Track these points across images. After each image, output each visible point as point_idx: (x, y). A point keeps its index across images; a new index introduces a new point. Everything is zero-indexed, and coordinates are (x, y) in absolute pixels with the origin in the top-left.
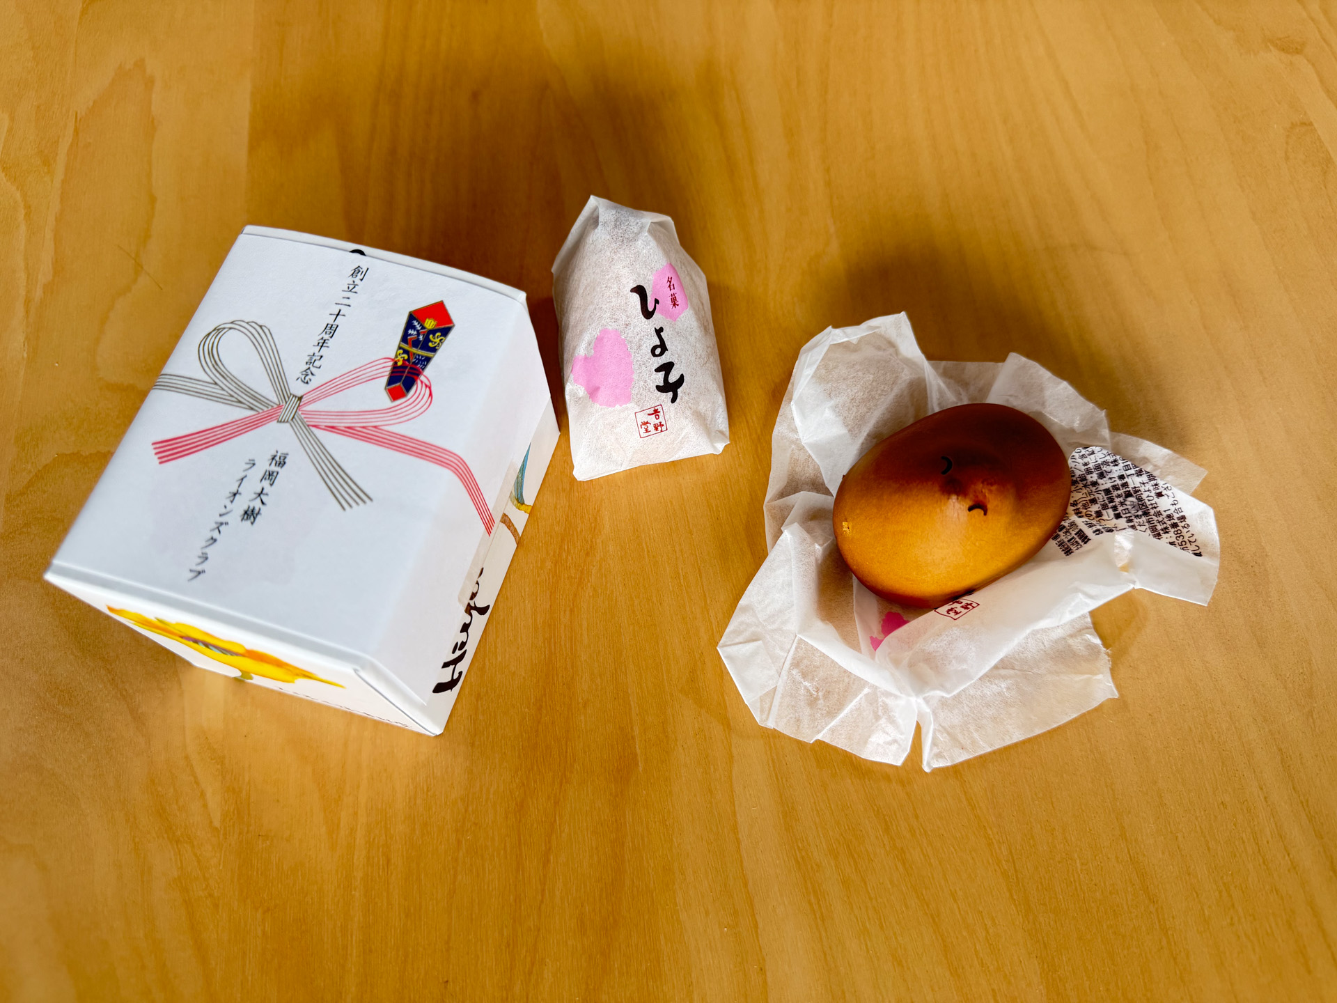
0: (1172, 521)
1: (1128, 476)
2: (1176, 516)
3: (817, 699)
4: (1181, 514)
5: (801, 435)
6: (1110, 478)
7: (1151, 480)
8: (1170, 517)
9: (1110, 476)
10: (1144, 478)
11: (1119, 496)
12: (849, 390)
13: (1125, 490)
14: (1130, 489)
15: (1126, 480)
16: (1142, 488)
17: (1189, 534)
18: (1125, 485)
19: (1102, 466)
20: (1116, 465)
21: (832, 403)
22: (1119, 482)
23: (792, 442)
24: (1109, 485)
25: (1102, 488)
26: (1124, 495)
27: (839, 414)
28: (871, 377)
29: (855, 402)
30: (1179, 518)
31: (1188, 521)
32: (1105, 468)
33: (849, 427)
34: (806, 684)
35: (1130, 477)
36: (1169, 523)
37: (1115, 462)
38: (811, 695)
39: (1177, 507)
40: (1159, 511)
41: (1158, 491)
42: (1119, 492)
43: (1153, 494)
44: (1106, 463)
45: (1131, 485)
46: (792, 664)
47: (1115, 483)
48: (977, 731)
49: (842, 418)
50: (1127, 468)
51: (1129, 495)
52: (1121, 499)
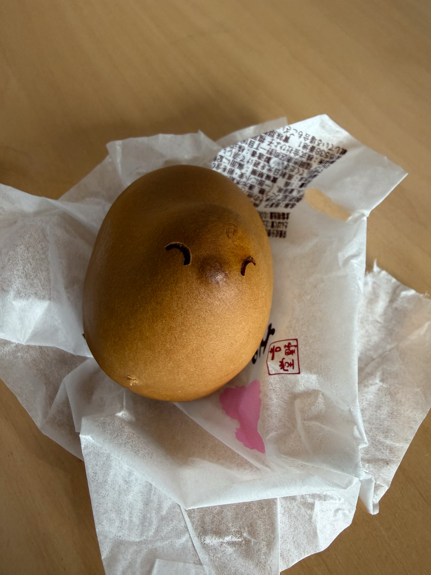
0: (309, 148)
1: (257, 149)
2: (308, 142)
3: (248, 542)
4: (310, 138)
5: (14, 340)
6: (248, 162)
7: (273, 136)
8: (305, 147)
9: (246, 160)
10: (268, 139)
11: (263, 167)
12: (15, 272)
13: (263, 159)
14: (267, 155)
15: (258, 152)
16: (273, 147)
17: (326, 145)
18: (260, 156)
19: (236, 160)
20: (243, 150)
21: (12, 294)
22: (255, 159)
23: (15, 352)
24: (251, 167)
25: (248, 174)
26: (266, 163)
27: (27, 296)
28: (22, 247)
29: (30, 276)
30: (311, 142)
31: (317, 138)
32: (238, 160)
33: (47, 296)
34: (228, 539)
35: (259, 148)
36: (308, 151)
37: (241, 149)
38: (239, 544)
39: (304, 135)
40: (296, 150)
41: (284, 138)
42: (261, 165)
43: (282, 143)
44: (236, 155)
45: (264, 152)
46: (199, 536)
47: (254, 162)
48: (386, 437)
49: (33, 296)
50: (251, 144)
51: (268, 160)
52: (267, 167)
